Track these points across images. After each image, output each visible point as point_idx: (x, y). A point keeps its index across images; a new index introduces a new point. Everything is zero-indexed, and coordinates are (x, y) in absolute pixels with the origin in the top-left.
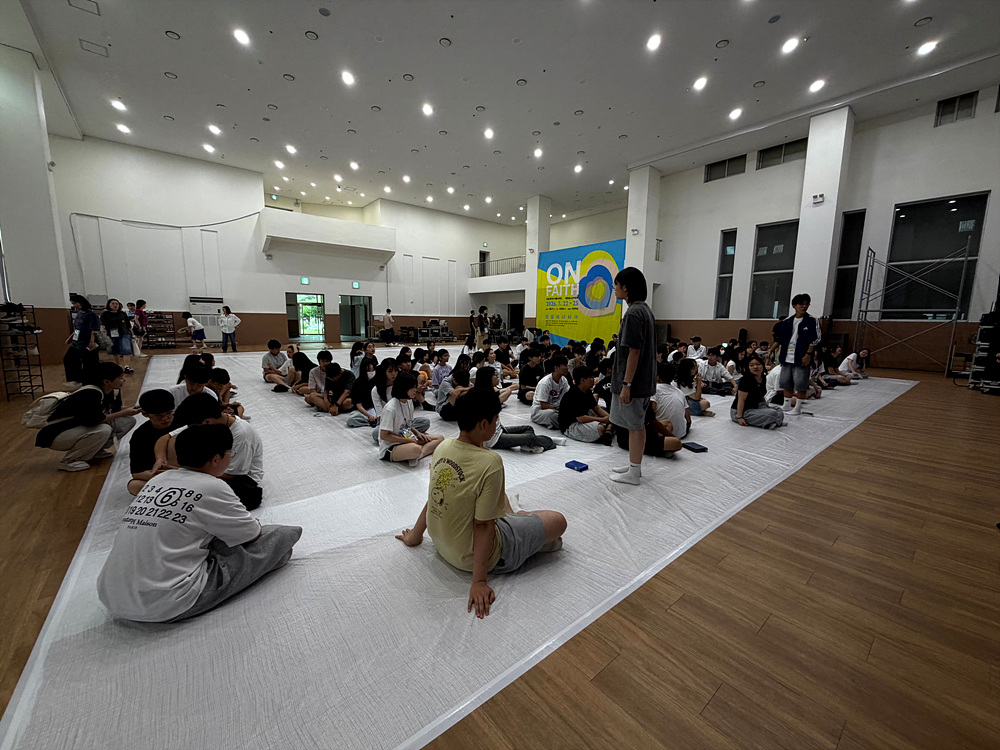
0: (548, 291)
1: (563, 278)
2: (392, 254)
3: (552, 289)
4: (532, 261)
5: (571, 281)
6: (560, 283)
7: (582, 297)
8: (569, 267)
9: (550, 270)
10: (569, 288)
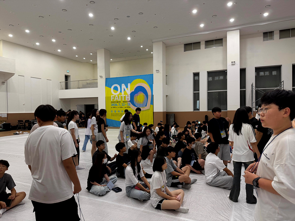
0: (112, 98)
1: (121, 92)
2: (12, 74)
3: (114, 97)
4: (101, 82)
5: (125, 93)
6: (119, 94)
7: (132, 101)
8: (123, 86)
9: (113, 87)
10: (125, 97)
